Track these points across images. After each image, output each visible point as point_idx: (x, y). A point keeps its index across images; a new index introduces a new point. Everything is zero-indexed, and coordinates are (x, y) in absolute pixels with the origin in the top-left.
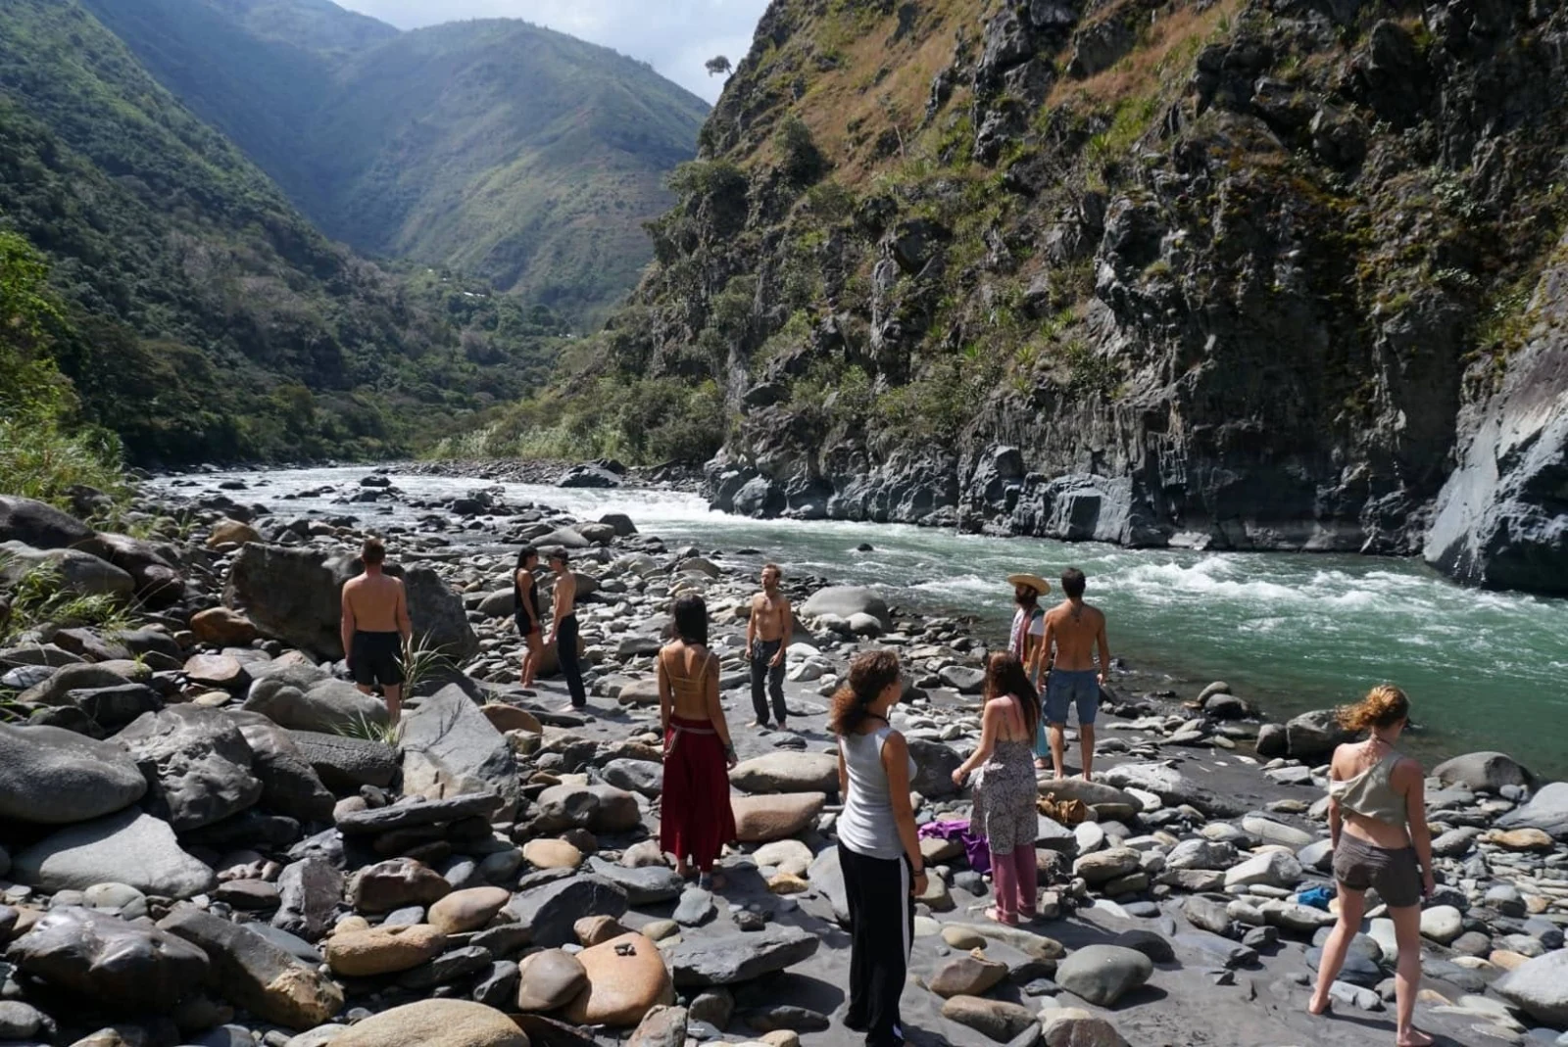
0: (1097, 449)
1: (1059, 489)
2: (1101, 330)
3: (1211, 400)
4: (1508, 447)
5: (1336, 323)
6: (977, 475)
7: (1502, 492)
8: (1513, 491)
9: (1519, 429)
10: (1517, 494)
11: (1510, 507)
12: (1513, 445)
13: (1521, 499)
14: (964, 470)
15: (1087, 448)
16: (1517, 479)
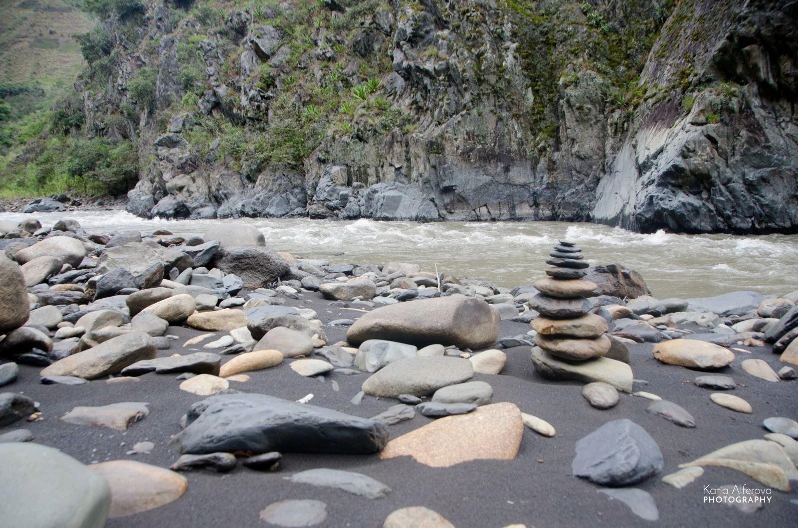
0: (397, 166)
1: (375, 192)
2: (396, 93)
3: (468, 133)
4: (645, 157)
5: (537, 88)
6: (320, 186)
7: (646, 182)
8: (653, 181)
9: (650, 147)
10: (656, 183)
11: (652, 189)
12: (648, 156)
13: (659, 185)
14: (310, 183)
15: (391, 165)
16: (654, 174)
